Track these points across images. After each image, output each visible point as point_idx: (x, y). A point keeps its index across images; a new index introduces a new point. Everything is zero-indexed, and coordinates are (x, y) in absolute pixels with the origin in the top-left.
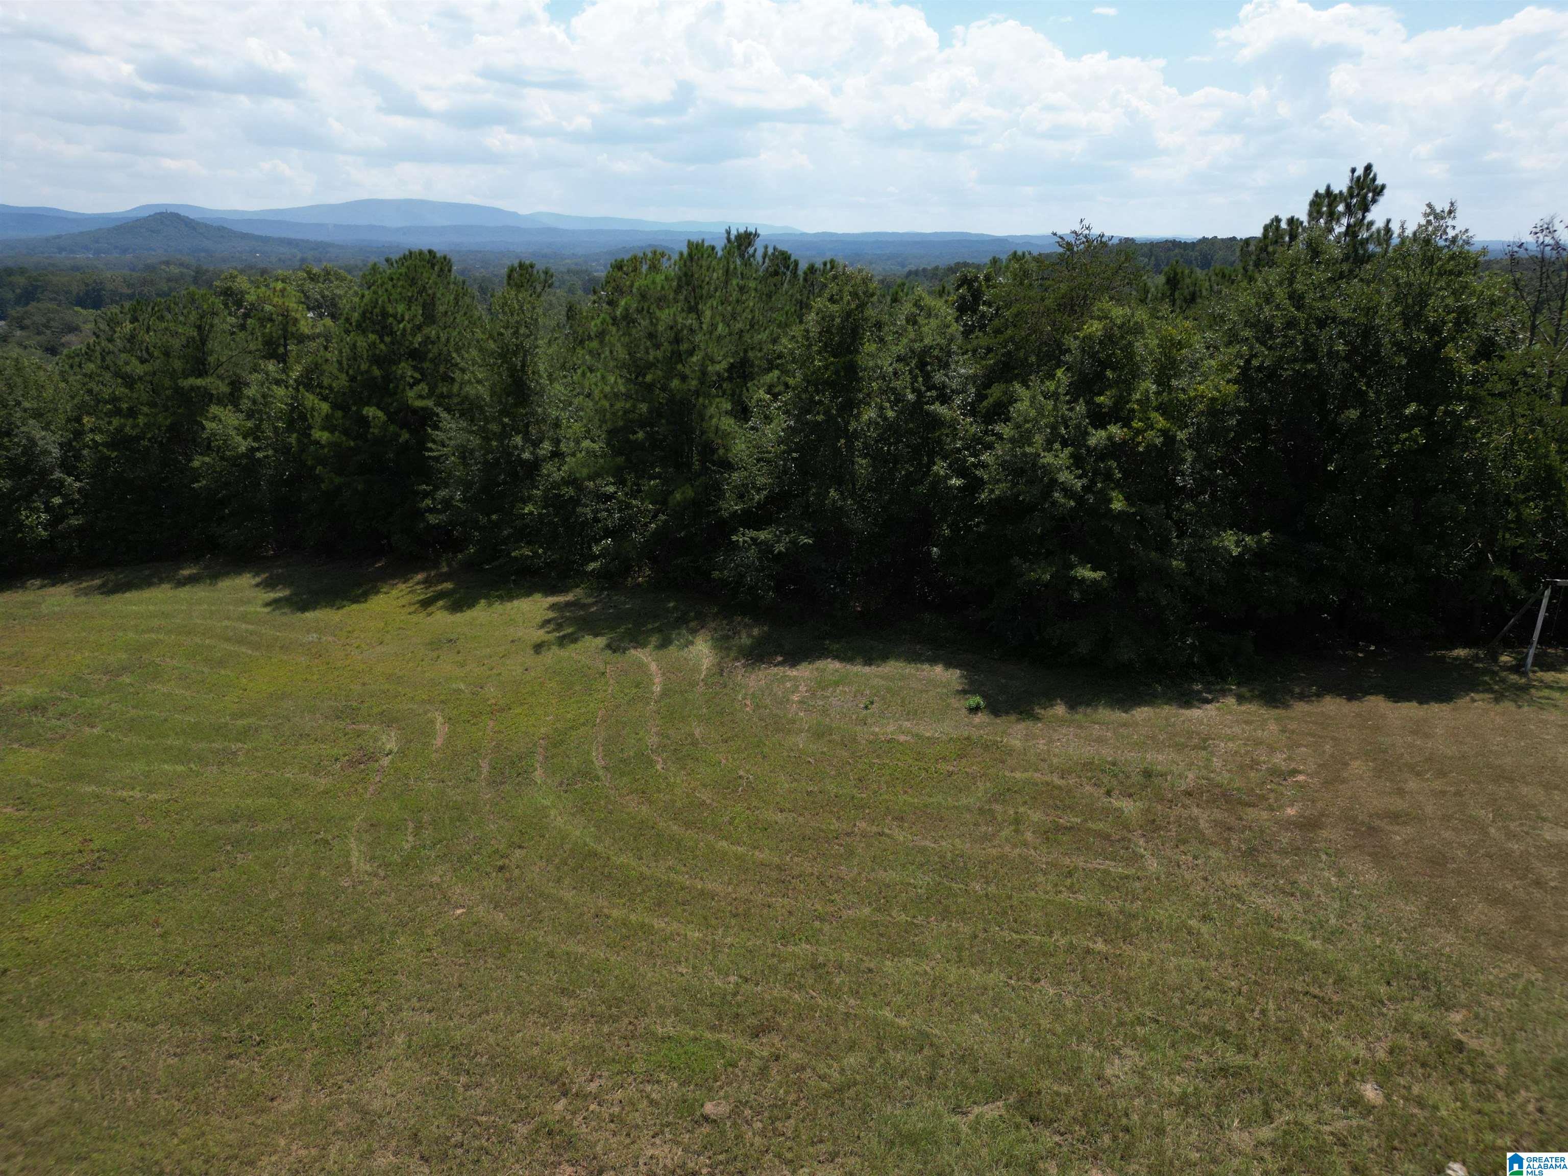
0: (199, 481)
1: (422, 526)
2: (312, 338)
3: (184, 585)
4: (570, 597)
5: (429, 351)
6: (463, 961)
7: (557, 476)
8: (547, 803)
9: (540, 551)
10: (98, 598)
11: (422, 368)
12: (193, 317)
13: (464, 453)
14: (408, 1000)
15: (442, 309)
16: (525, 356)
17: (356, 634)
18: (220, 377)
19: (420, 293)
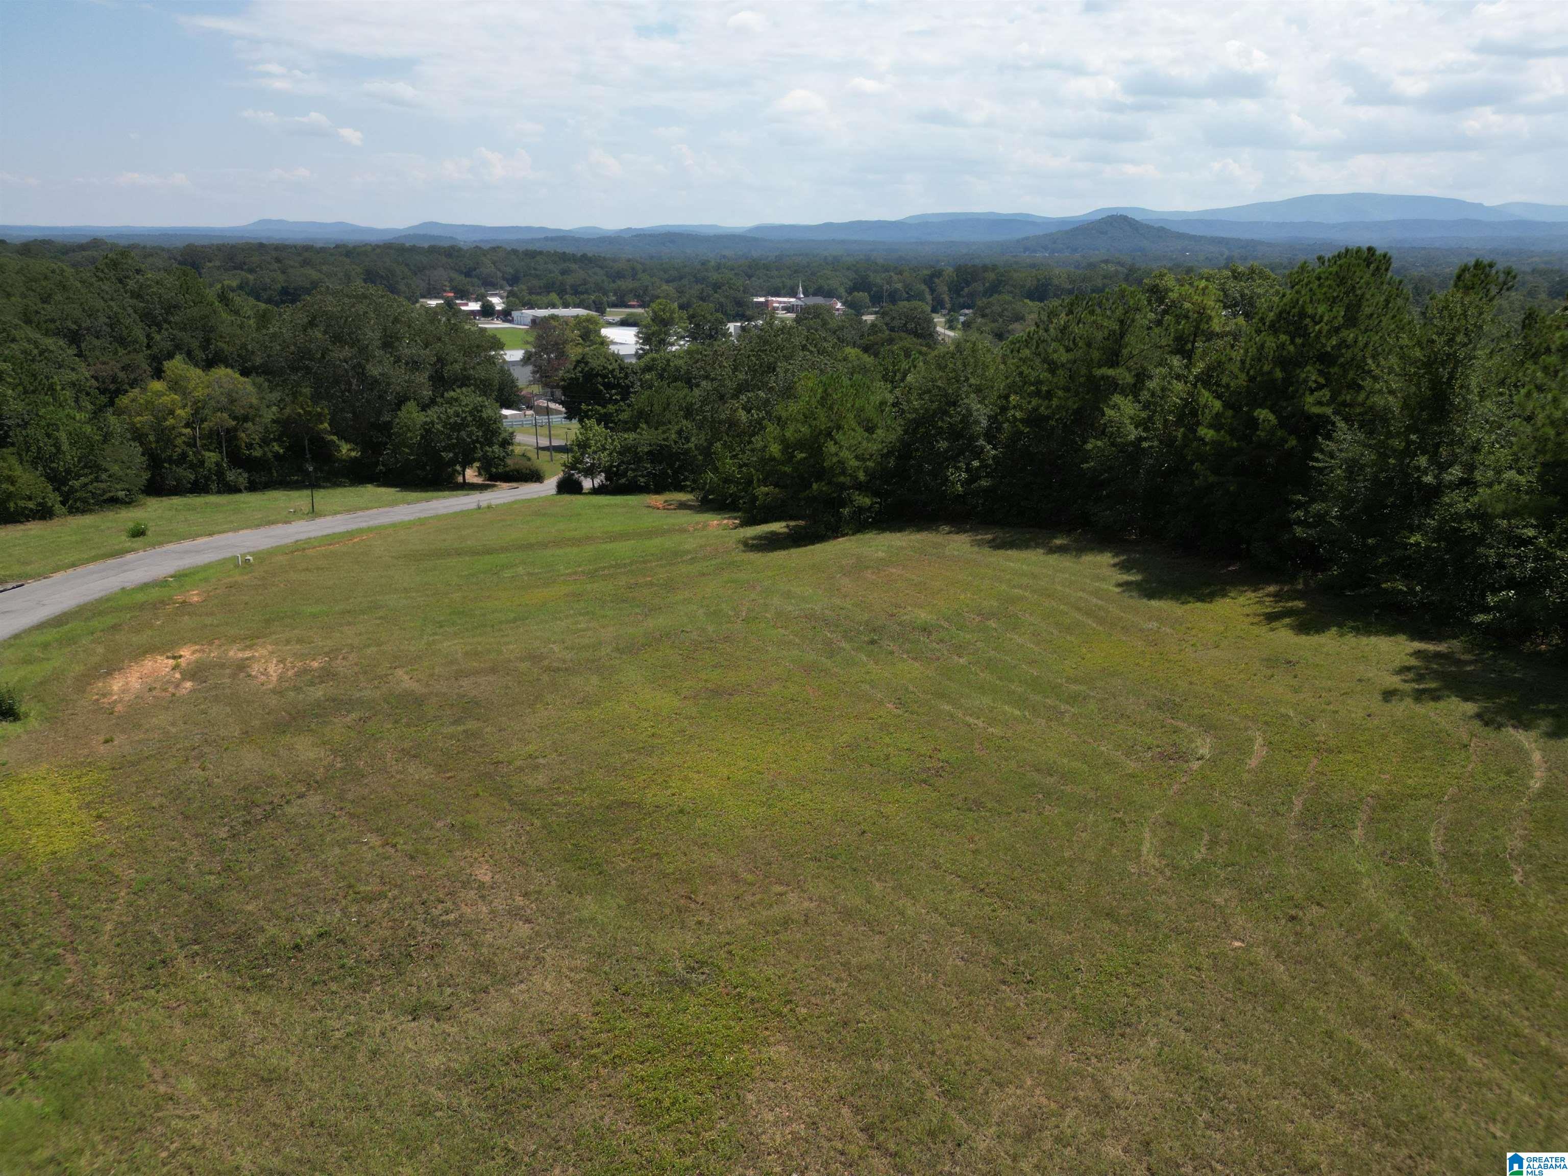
0: (1087, 462)
1: (1286, 537)
2: (1220, 336)
3: (1055, 552)
4: (1442, 648)
5: (1342, 355)
6: (1230, 996)
7: (1461, 507)
8: (1362, 869)
9: (1418, 588)
10: (986, 550)
11: (1329, 373)
12: (1119, 312)
13: (1353, 468)
14: (1168, 1009)
15: (1368, 311)
16: (1455, 367)
17: (1194, 632)
18: (1129, 369)
19: (1347, 293)
